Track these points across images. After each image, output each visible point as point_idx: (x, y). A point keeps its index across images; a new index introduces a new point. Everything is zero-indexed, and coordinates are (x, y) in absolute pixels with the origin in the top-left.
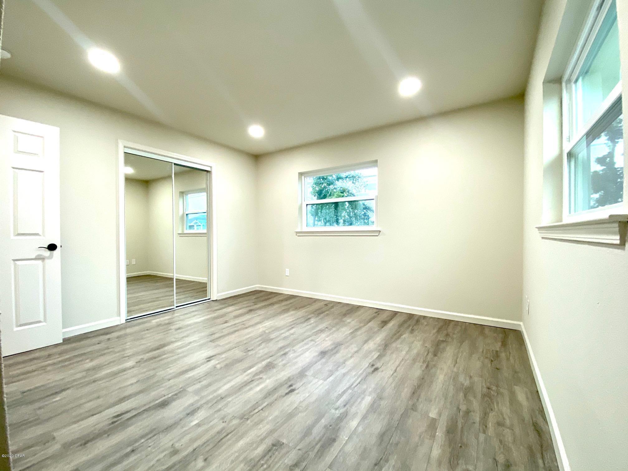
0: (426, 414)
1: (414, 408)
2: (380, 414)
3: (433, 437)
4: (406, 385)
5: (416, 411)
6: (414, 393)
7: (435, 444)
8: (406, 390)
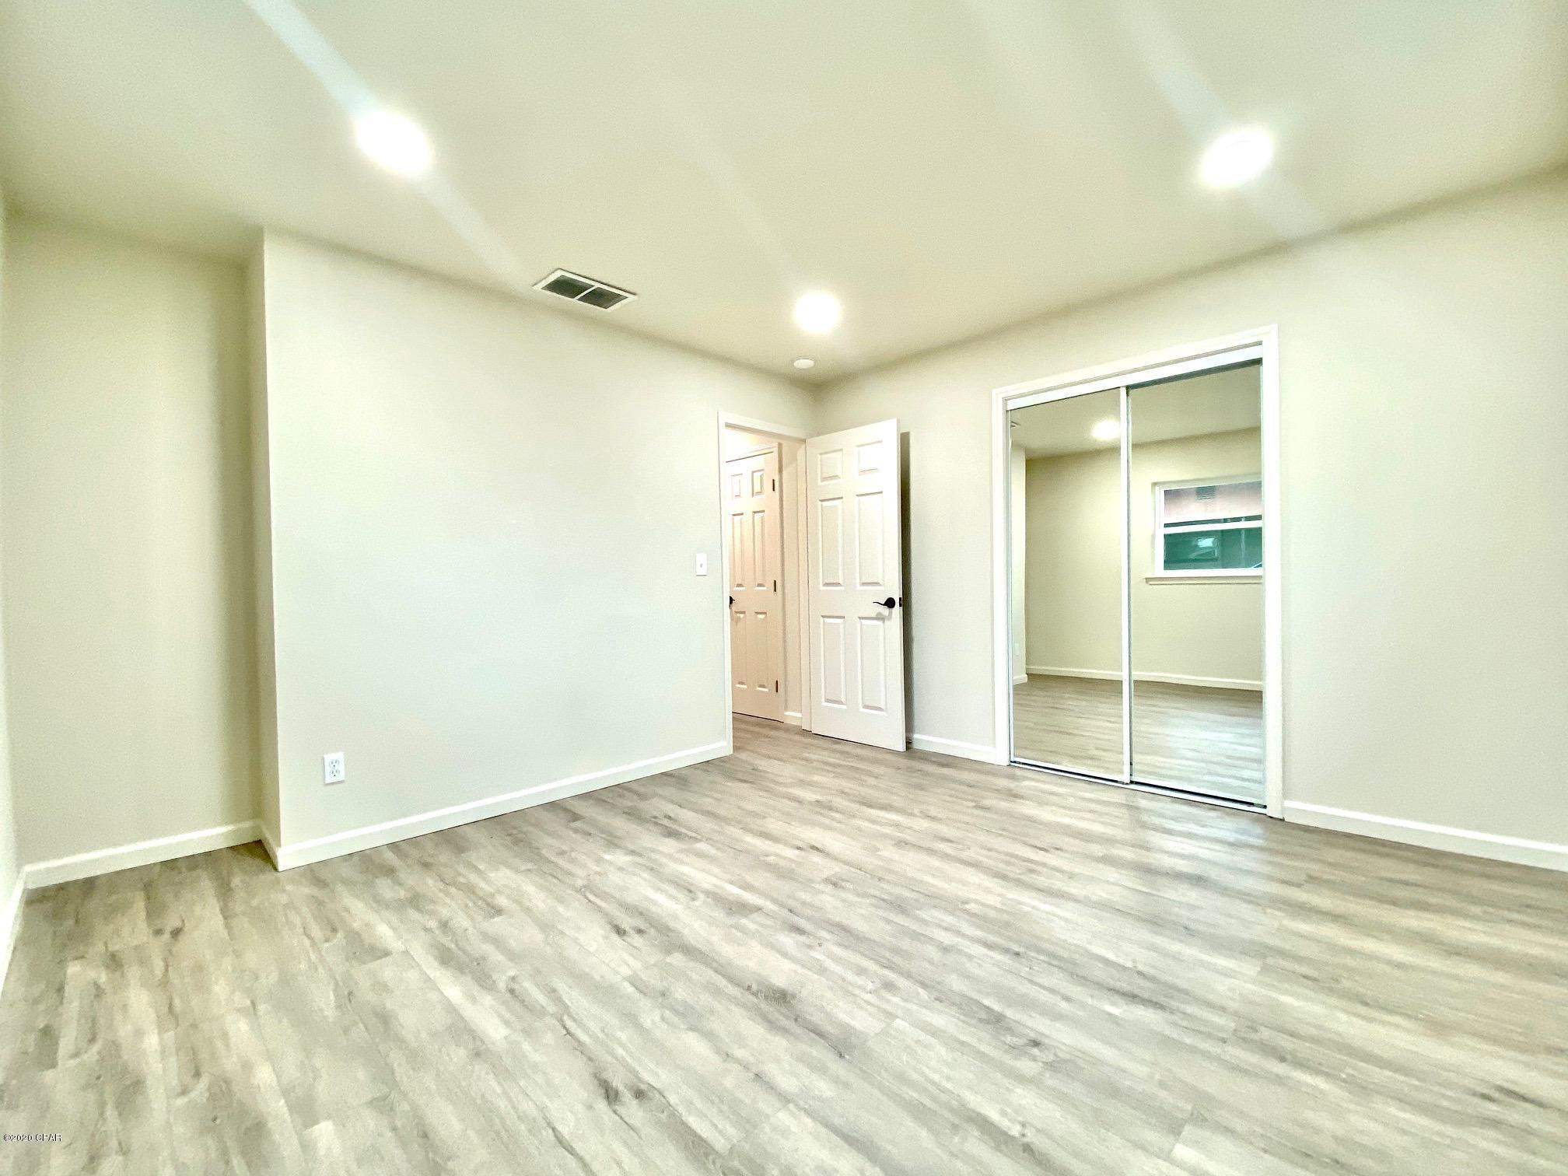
0: (341, 1119)
1: (382, 1105)
2: (433, 1035)
3: (286, 1092)
4: (471, 1134)
5: (371, 1103)
6: (425, 1136)
7: (274, 1084)
8: (456, 1126)
